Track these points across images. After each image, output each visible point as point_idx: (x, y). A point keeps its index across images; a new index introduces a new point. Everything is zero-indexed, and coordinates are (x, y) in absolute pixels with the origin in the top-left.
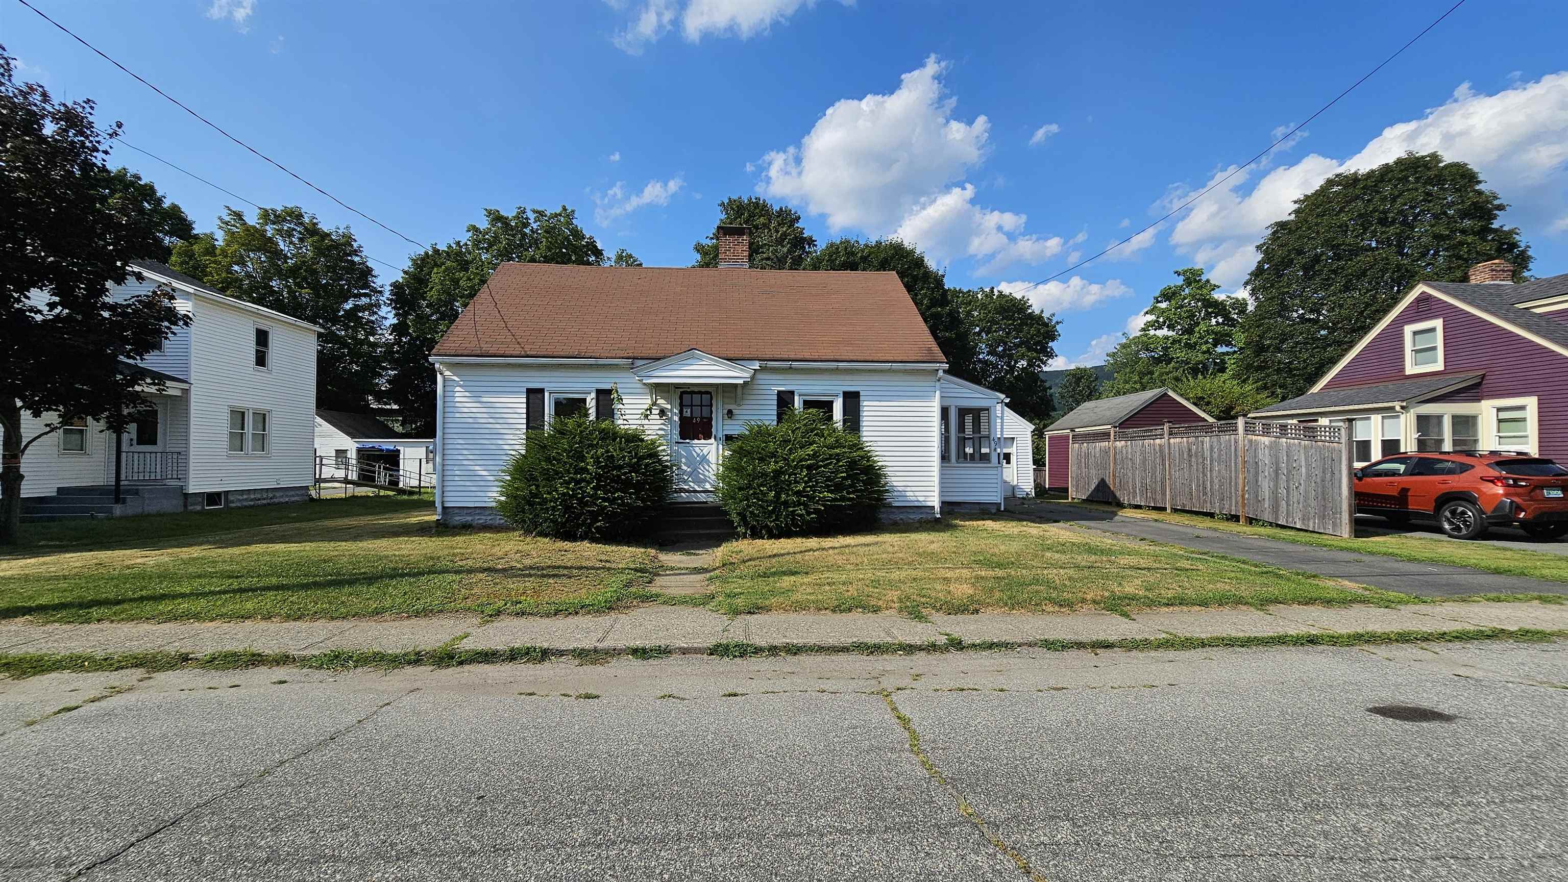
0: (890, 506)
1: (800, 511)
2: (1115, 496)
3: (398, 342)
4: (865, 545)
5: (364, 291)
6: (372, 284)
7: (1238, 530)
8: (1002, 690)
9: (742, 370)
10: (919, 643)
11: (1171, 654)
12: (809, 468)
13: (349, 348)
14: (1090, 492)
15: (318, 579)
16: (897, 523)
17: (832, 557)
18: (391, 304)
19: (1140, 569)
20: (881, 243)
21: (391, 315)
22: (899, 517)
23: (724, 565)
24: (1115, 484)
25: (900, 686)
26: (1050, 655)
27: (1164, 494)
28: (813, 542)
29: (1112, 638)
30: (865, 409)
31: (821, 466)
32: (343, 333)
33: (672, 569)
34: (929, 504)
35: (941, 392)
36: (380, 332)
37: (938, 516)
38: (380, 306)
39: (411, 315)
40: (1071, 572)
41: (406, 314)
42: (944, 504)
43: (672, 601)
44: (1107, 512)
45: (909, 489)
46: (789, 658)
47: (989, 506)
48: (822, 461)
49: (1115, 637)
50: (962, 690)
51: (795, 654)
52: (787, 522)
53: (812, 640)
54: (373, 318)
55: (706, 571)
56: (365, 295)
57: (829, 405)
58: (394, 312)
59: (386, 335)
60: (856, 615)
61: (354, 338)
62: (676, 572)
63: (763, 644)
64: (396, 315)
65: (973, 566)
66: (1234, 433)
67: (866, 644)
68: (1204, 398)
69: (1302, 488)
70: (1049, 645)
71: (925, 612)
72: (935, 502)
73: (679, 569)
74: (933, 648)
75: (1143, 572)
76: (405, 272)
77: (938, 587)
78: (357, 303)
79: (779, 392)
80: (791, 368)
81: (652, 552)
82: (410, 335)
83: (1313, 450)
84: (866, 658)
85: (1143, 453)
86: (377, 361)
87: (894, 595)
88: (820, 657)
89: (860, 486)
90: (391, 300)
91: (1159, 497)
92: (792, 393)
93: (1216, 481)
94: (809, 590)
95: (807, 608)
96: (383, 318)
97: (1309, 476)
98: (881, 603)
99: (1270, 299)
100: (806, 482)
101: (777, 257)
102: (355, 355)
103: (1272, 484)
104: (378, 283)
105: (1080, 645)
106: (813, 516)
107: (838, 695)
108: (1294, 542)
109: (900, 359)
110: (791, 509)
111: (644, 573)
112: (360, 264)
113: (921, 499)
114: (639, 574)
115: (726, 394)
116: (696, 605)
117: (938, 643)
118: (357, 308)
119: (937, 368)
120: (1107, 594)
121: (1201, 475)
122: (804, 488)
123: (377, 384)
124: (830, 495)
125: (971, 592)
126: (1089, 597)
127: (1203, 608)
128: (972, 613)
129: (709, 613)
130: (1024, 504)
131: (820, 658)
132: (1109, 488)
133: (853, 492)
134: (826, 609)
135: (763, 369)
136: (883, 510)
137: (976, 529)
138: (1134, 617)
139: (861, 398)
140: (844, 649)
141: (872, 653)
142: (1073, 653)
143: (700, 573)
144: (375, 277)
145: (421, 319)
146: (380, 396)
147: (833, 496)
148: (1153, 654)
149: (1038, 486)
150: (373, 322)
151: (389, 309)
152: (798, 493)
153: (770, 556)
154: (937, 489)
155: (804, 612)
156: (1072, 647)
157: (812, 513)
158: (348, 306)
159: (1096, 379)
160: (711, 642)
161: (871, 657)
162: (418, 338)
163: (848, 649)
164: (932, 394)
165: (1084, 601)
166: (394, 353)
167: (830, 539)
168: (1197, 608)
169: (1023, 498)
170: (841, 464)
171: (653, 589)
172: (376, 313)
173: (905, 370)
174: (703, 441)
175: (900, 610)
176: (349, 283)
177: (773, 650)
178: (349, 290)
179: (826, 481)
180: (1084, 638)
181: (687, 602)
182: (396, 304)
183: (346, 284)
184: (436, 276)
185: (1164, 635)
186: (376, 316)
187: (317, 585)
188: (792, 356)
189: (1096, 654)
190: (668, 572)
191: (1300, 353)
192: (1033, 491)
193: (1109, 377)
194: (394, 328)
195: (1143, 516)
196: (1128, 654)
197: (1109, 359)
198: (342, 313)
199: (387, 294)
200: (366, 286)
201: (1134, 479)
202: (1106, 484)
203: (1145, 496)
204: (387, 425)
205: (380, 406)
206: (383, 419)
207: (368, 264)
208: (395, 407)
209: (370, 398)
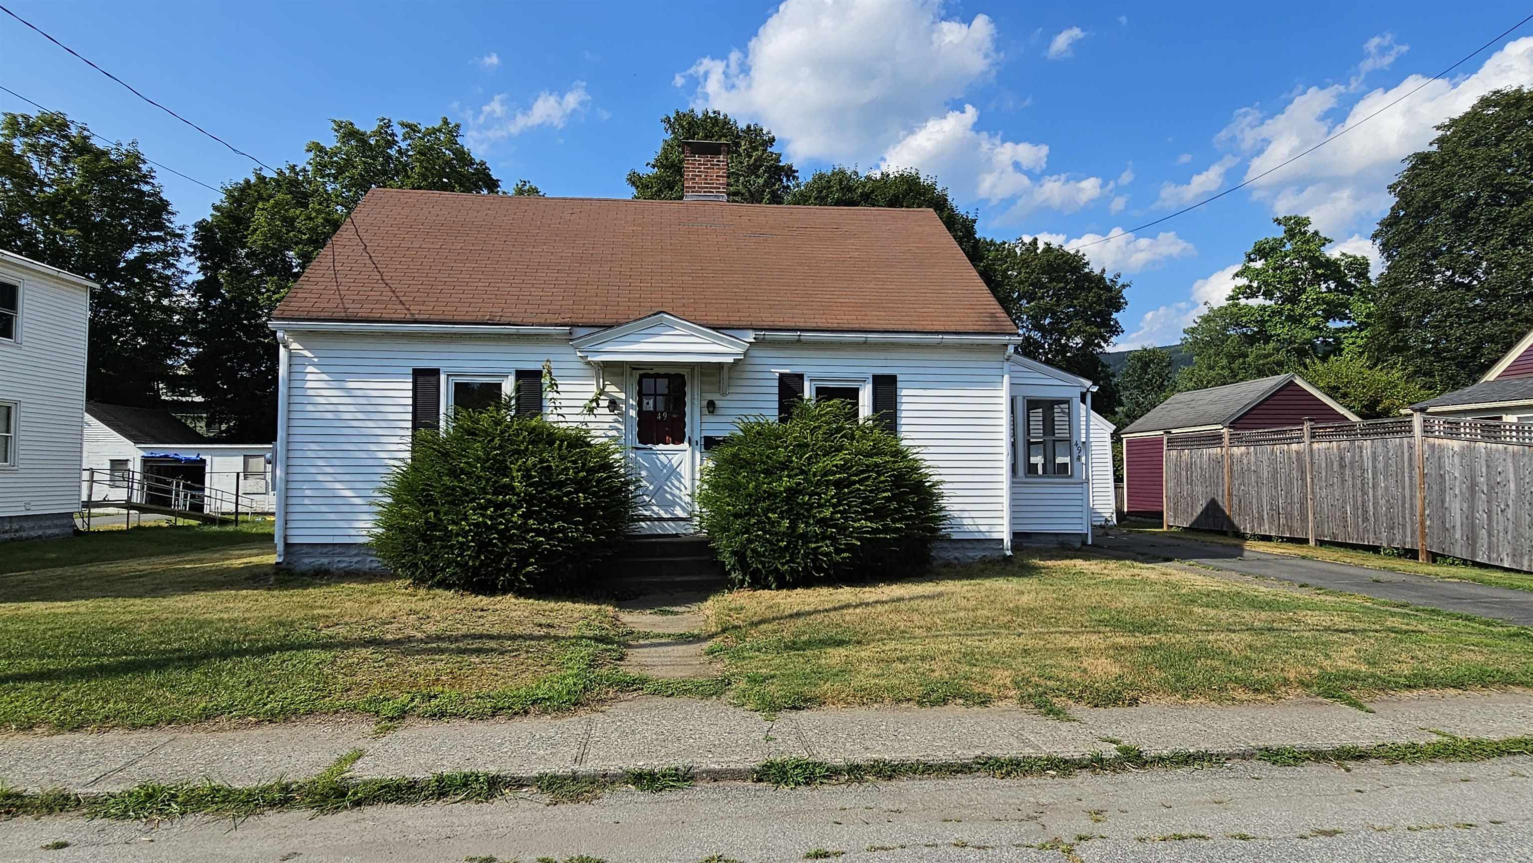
0: (947, 540)
1: (826, 547)
2: (1232, 524)
3: (204, 306)
5: (156, 234)
6: (167, 224)
9: (732, 343)
12: (838, 485)
13: (133, 315)
14: (1194, 518)
15: (105, 660)
16: (954, 565)
18: (194, 253)
20: (889, 175)
21: (194, 269)
22: (953, 555)
24: (1231, 506)
27: (1304, 519)
28: (846, 594)
30: (904, 400)
31: (855, 482)
32: (123, 293)
33: (647, 636)
34: (996, 536)
35: (1010, 377)
36: (179, 292)
37: (1009, 553)
38: (179, 254)
39: (224, 269)
41: (217, 267)
42: (1016, 536)
44: (1225, 546)
45: (968, 515)
47: (1070, 538)
52: (806, 564)
54: (169, 272)
56: (158, 239)
57: (852, 394)
58: (199, 264)
59: (187, 297)
61: (140, 300)
62: (654, 641)
64: (201, 268)
66: (1408, 434)
68: (1339, 388)
69: (1510, 512)
72: (1004, 532)
73: (657, 636)
74: (1098, 764)
76: (216, 208)
78: (146, 251)
79: (781, 374)
80: (799, 341)
81: (609, 610)
82: (222, 296)
85: (1272, 462)
86: (174, 332)
89: (911, 511)
90: (195, 247)
91: (1297, 525)
92: (800, 377)
93: (1381, 501)
96: (183, 272)
99: (1409, 257)
100: (834, 506)
101: (749, 190)
102: (142, 326)
103: (1466, 505)
104: (176, 223)
106: (846, 555)
108: (1513, 588)
109: (952, 329)
111: (609, 644)
112: (152, 195)
113: (983, 529)
114: (602, 646)
115: (706, 378)
116: (705, 696)
118: (145, 258)
119: (1005, 342)
120: (1315, 672)
121: (1359, 494)
123: (172, 367)
124: (868, 524)
130: (1104, 534)
132: (1223, 512)
133: (900, 520)
134: (909, 700)
135: (760, 342)
136: (939, 545)
139: (899, 385)
144: (173, 214)
145: (238, 273)
146: (174, 383)
147: (873, 525)
149: (1122, 509)
150: (168, 278)
151: (192, 259)
153: (791, 616)
154: (1006, 514)
157: (843, 551)
158: (132, 254)
162: (233, 299)
164: (998, 379)
166: (198, 322)
167: (868, 589)
169: (1102, 527)
171: (630, 670)
172: (173, 265)
173: (961, 345)
174: (671, 446)
176: (134, 223)
178: (134, 232)
179: (863, 504)
181: (689, 691)
182: (202, 253)
183: (130, 223)
186: (173, 270)
187: (104, 671)
188: (801, 325)
190: (641, 642)
192: (1114, 515)
193: (1186, 361)
194: (199, 288)
195: (1276, 551)
197: (1187, 336)
198: (122, 265)
199: (190, 239)
200: (160, 227)
201: (1259, 499)
202: (1218, 506)
203: (1276, 522)
204: (185, 424)
205: (175, 398)
206: (178, 416)
207: (162, 195)
208: (199, 399)
209: (161, 386)
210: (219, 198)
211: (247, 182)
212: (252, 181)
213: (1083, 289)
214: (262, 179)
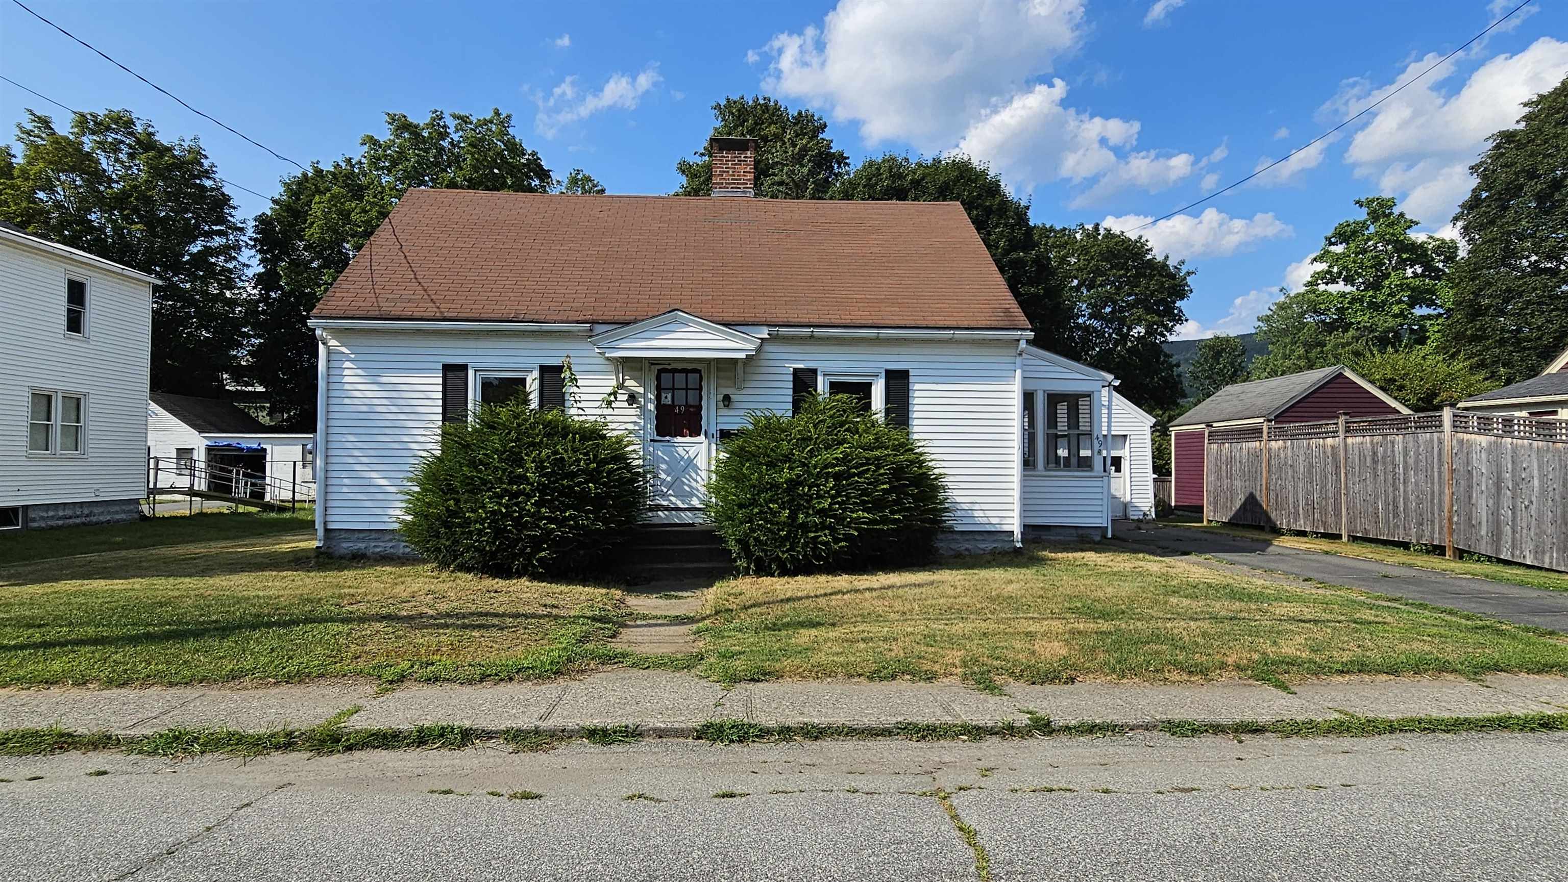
0: (951, 531)
1: (825, 537)
2: (1269, 519)
3: (264, 299)
4: (915, 585)
5: (218, 228)
6: (229, 218)
7: (1444, 567)
8: (1106, 791)
9: (744, 339)
10: (990, 724)
11: (1346, 742)
12: (837, 477)
13: (197, 307)
14: (1233, 513)
15: (151, 629)
16: (961, 554)
17: (869, 602)
18: (255, 246)
19: (1304, 621)
20: (940, 162)
21: (255, 262)
22: (963, 546)
23: (717, 613)
24: (1268, 501)
25: (963, 785)
26: (1173, 741)
27: (1338, 514)
28: (842, 581)
29: (1265, 718)
30: (917, 394)
31: (854, 475)
32: (188, 285)
33: (645, 617)
34: (1006, 528)
35: (1023, 371)
36: (240, 284)
37: (1019, 545)
38: (240, 249)
39: (283, 261)
40: (1205, 625)
41: (276, 260)
42: (1027, 529)
43: (643, 664)
44: (1257, 540)
45: (977, 507)
46: (808, 743)
47: (1089, 531)
48: (856, 468)
49: (1268, 718)
50: (1052, 790)
51: (816, 738)
52: (806, 552)
53: (840, 719)
54: (230, 265)
55: (691, 620)
56: (220, 233)
57: (865, 389)
58: (259, 257)
59: (248, 289)
60: (903, 684)
61: (205, 293)
62: (650, 621)
63: (772, 724)
64: (262, 261)
65: (1068, 615)
66: (1438, 429)
67: (916, 725)
68: (1395, 380)
69: (1533, 507)
70: (1174, 728)
71: (998, 680)
72: (1014, 525)
73: (655, 617)
74: (1008, 731)
75: (1308, 625)
76: (275, 202)
77: (1018, 645)
78: (209, 244)
79: (795, 369)
80: (812, 337)
81: (617, 593)
82: (282, 289)
83: (1550, 455)
84: (915, 744)
85: (1308, 456)
86: (236, 324)
87: (955, 656)
88: (851, 742)
89: (908, 503)
90: (255, 240)
91: (1330, 520)
92: (814, 372)
93: (1412, 498)
94: (836, 649)
95: (833, 674)
96: (244, 265)
97: (1543, 491)
98: (936, 667)
99: (1489, 241)
100: (833, 497)
101: (793, 180)
102: (206, 319)
103: (1491, 501)
104: (237, 217)
105: (1217, 729)
106: (843, 544)
107: (876, 796)
108: (1522, 584)
109: (965, 324)
110: (812, 535)
111: (605, 623)
112: (212, 190)
113: (994, 521)
114: (599, 625)
115: (721, 374)
116: (677, 669)
117: (1017, 724)
118: (208, 251)
119: (1017, 337)
120: (1256, 657)
121: (1391, 489)
122: (830, 504)
123: (236, 357)
124: (866, 515)
125: (1064, 652)
126: (1230, 661)
127: (1392, 677)
128: (1066, 683)
129: (696, 680)
130: (1140, 529)
131: (849, 745)
132: (1261, 506)
133: (898, 512)
134: (860, 675)
135: (773, 338)
136: (940, 536)
137: (1072, 564)
138: (1294, 689)
139: (911, 379)
140: (886, 733)
141: (924, 737)
142: (1209, 740)
143: (684, 624)
144: (234, 208)
145: (297, 265)
146: (238, 374)
147: (870, 516)
148: (1320, 741)
149: (1161, 504)
150: (230, 271)
151: (253, 252)
152: (822, 513)
153: (782, 601)
154: (1017, 507)
155: (829, 680)
156: (1207, 731)
157: (841, 540)
158: (196, 248)
159: (1243, 353)
160: (698, 721)
161: (922, 744)
162: (292, 291)
163: (890, 732)
164: (1011, 374)
165: (1223, 666)
166: (259, 313)
167: (865, 577)
168: (1385, 677)
169: (1139, 521)
170: (882, 471)
171: (618, 646)
172: (235, 258)
173: (974, 340)
174: (688, 439)
175: (965, 678)
176: (197, 217)
177: (785, 733)
178: (197, 226)
179: (861, 495)
180: (1224, 718)
181: (665, 664)
182: (262, 245)
183: (193, 217)
184: (318, 207)
185: (1336, 715)
186: (234, 263)
187: (149, 638)
188: (815, 321)
189: (1240, 742)
190: (639, 622)
191: (1533, 317)
192: (1153, 509)
193: (1262, 349)
194: (260, 279)
195: (1308, 546)
196: (1286, 741)
197: (1260, 324)
198: (187, 258)
199: (250, 232)
200: (221, 220)
201: (1296, 493)
202: (1256, 500)
203: (1311, 518)
204: (248, 414)
205: (239, 388)
206: (242, 406)
207: (224, 189)
208: (261, 389)
209: (225, 376)
210: (278, 191)
211: (305, 175)
212: (310, 175)
213: (1144, 276)
214: (319, 172)
